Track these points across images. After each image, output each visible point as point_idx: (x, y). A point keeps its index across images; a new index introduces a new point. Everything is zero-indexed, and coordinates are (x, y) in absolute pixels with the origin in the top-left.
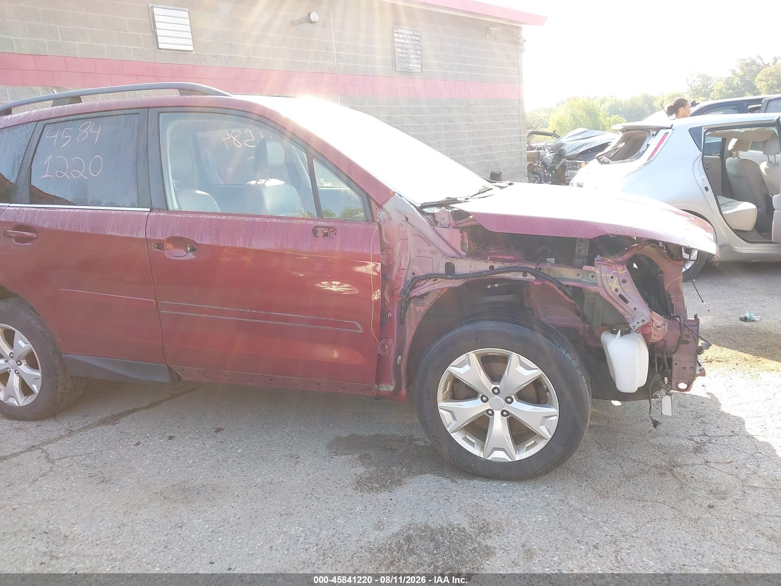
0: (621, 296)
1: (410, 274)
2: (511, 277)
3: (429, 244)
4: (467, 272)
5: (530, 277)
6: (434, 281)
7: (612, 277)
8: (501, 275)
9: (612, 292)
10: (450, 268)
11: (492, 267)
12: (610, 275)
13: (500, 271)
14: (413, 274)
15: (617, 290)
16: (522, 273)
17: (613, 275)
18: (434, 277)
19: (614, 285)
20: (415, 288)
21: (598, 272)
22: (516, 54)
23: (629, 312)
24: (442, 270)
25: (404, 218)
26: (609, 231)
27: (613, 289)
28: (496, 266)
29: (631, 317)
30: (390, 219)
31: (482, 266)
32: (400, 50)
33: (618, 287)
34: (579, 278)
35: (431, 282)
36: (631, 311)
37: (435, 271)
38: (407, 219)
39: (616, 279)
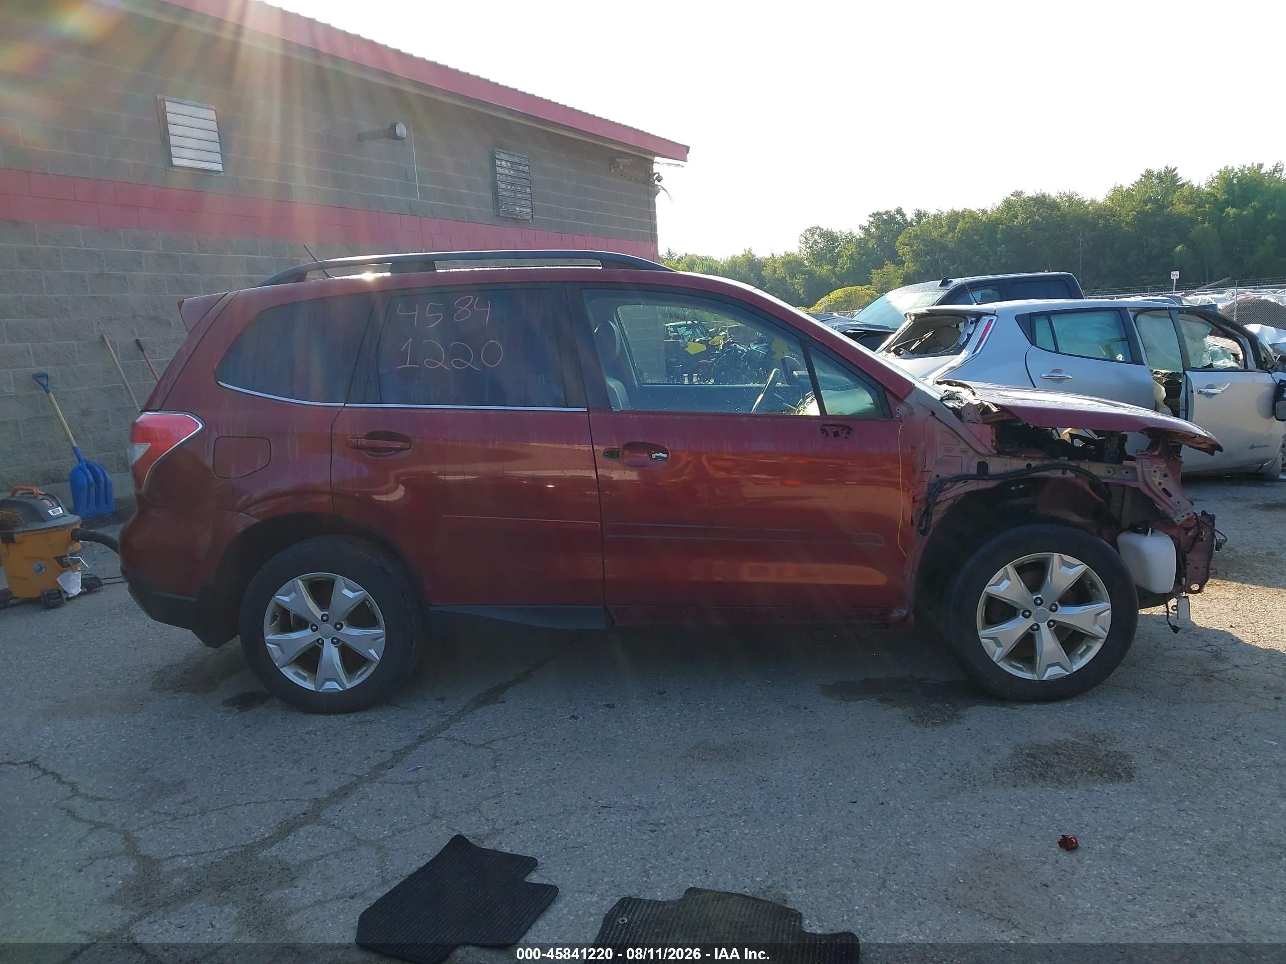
0: (1164, 490)
1: (934, 475)
2: (1049, 474)
3: (959, 442)
4: (1002, 472)
5: (1070, 474)
6: (963, 483)
7: (1155, 471)
8: (1037, 474)
9: (1155, 486)
10: (983, 467)
11: (1029, 465)
12: (1153, 469)
13: (1038, 469)
14: (938, 476)
15: (1160, 484)
16: (1061, 470)
17: (1156, 469)
18: (964, 478)
19: (1157, 479)
20: (941, 492)
21: (1139, 467)
22: (647, 198)
23: (1172, 506)
24: (974, 471)
25: (930, 413)
26: (1151, 425)
27: (1157, 484)
28: (1034, 464)
29: (1173, 511)
30: (912, 414)
31: (1019, 464)
32: (503, 186)
33: (1161, 481)
34: (1109, 475)
35: (960, 484)
36: (1174, 505)
37: (965, 471)
38: (933, 414)
39: (1158, 474)
